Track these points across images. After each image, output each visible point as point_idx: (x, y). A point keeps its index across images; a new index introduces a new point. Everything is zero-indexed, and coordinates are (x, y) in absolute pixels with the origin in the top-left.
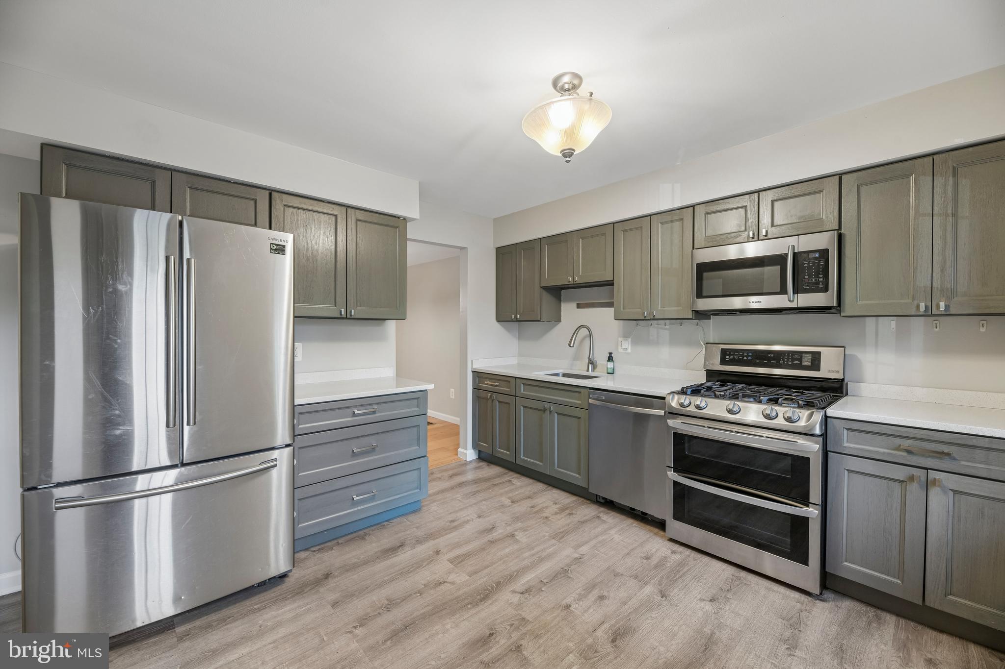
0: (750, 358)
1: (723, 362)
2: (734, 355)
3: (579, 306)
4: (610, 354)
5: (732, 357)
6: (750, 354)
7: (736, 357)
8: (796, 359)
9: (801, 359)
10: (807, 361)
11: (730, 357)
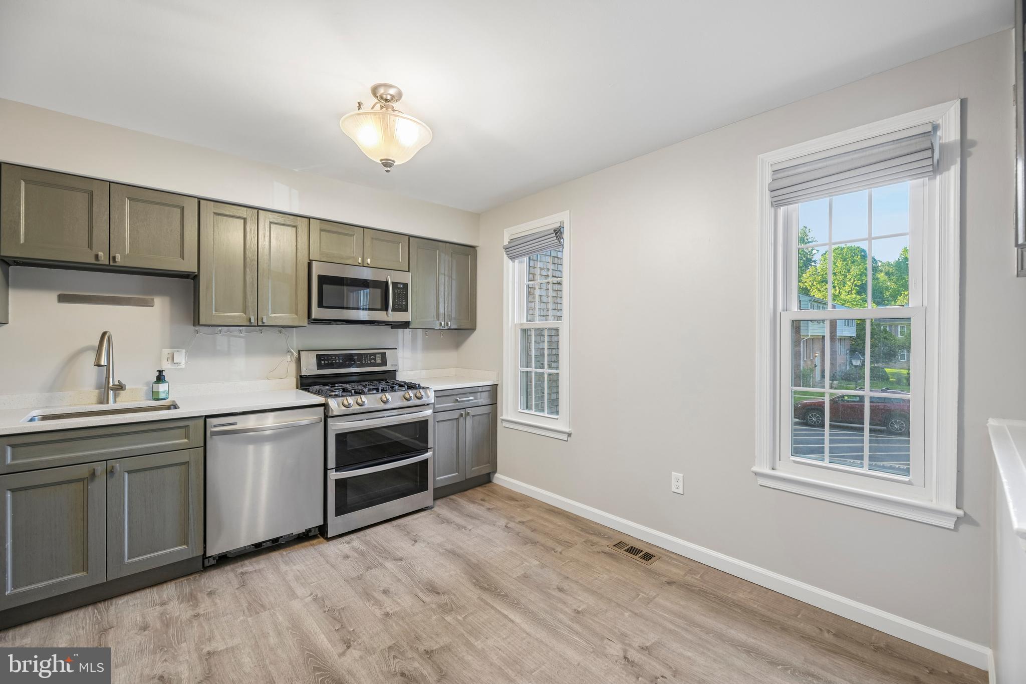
0: (341, 361)
1: (320, 366)
2: (328, 360)
3: (63, 298)
4: (160, 372)
5: (326, 362)
6: (341, 358)
7: (330, 362)
8: (373, 359)
9: (375, 359)
10: (379, 360)
11: (324, 362)
